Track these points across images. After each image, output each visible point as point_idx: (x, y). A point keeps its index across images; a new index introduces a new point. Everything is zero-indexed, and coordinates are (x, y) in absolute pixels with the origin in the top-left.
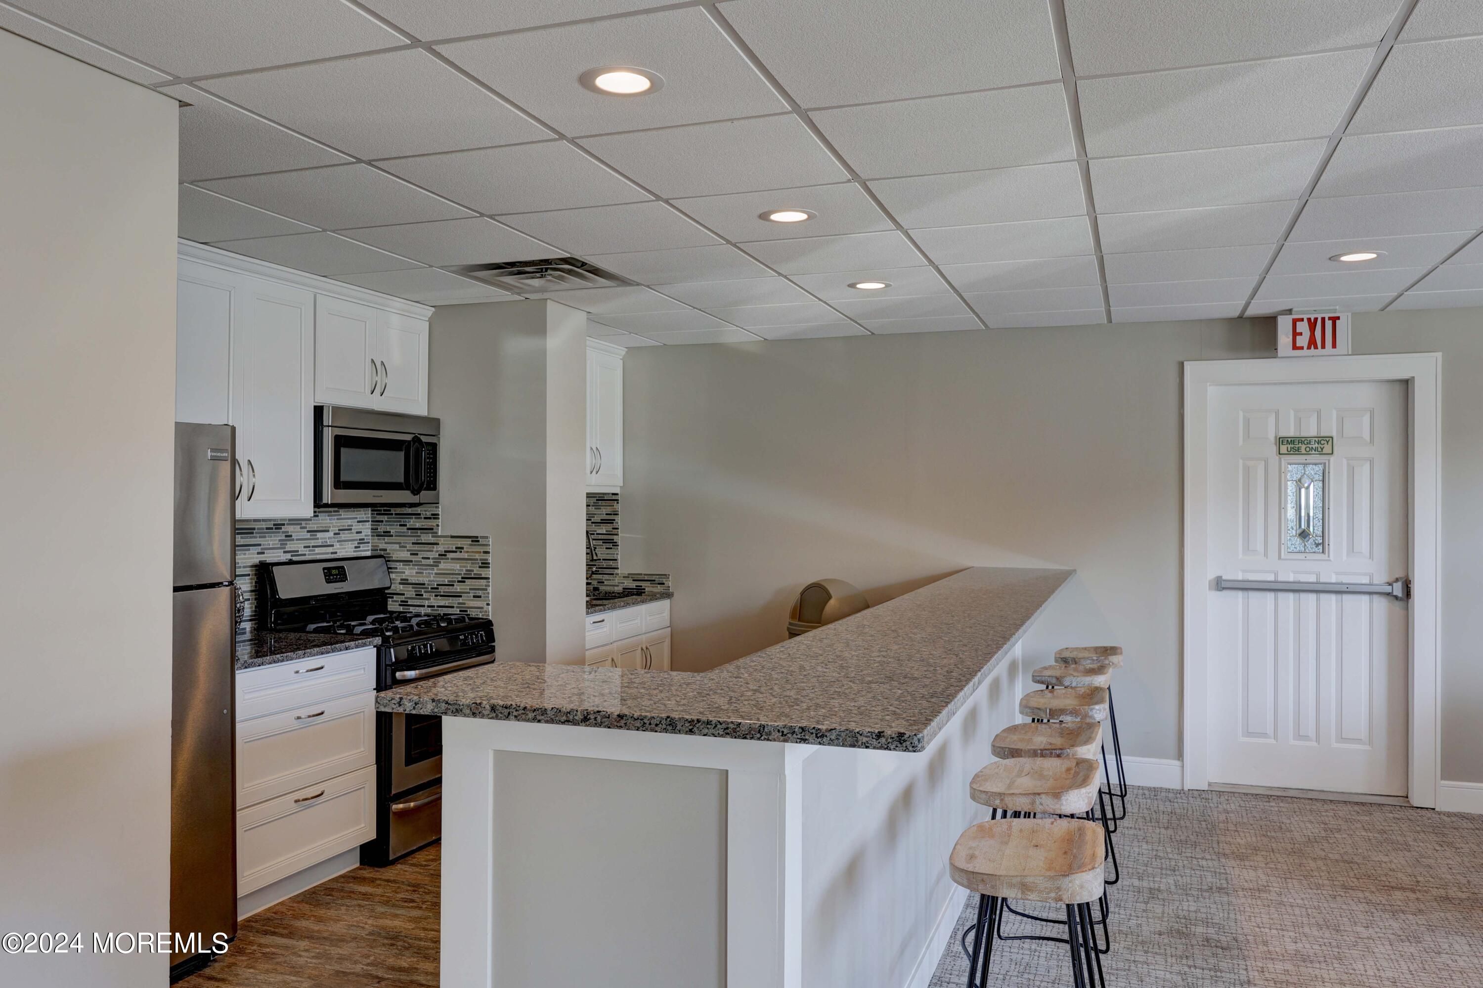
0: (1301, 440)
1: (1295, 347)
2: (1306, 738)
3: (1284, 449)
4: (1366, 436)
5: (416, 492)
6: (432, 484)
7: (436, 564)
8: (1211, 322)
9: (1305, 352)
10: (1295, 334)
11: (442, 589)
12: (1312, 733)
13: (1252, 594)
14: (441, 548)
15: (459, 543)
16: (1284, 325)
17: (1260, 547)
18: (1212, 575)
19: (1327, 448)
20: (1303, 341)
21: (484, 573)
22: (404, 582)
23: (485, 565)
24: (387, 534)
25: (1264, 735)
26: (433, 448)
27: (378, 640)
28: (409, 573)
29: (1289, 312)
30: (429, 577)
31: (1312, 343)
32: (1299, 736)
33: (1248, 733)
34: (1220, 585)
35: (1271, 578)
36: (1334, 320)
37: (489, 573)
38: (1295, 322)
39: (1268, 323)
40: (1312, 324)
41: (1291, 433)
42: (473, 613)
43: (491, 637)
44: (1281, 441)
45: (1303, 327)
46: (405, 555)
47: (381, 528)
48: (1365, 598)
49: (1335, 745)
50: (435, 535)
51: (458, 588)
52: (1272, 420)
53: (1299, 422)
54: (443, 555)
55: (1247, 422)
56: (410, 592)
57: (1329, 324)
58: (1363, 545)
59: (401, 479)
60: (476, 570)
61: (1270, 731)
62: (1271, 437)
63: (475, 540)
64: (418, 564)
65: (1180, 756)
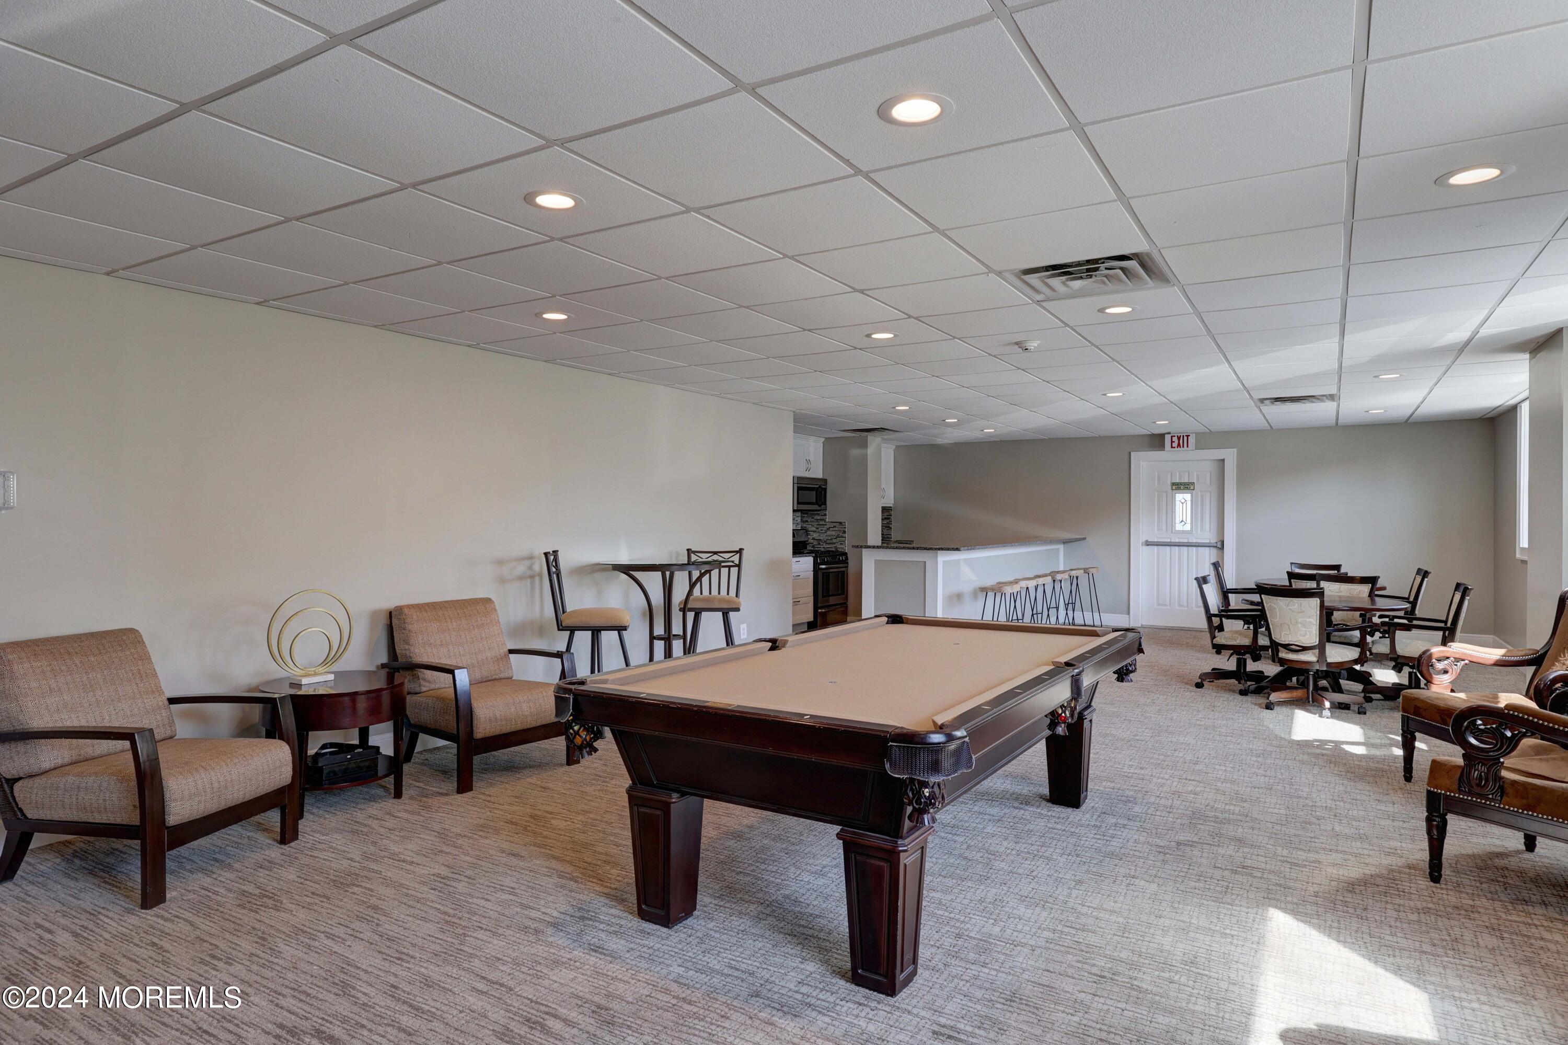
0: (1181, 484)
1: (1172, 447)
2: (1183, 606)
3: (1174, 487)
4: (1208, 482)
5: (820, 506)
6: (825, 503)
7: (826, 532)
8: (1142, 436)
9: (1176, 449)
10: (1172, 442)
11: (828, 542)
12: (1185, 604)
13: (1161, 547)
14: (828, 527)
15: (835, 524)
16: (1168, 438)
17: (1164, 528)
18: (1144, 540)
19: (1192, 488)
20: (1175, 445)
21: (844, 535)
22: (813, 539)
23: (844, 532)
24: (807, 521)
25: (1165, 605)
26: (825, 490)
27: (814, 555)
28: (815, 535)
29: (1169, 433)
30: (823, 537)
31: (1179, 445)
32: (1180, 606)
33: (1159, 605)
34: (1148, 544)
35: (1169, 540)
36: (1188, 436)
37: (846, 535)
38: (1172, 437)
39: (1162, 436)
40: (1179, 438)
41: (1178, 481)
42: (840, 550)
43: (847, 559)
44: (1173, 484)
45: (1175, 439)
46: (814, 529)
47: (804, 519)
48: (1207, 549)
49: (1195, 609)
50: (825, 521)
51: (834, 541)
52: (1169, 476)
53: (1180, 476)
54: (828, 529)
55: (1159, 476)
56: (815, 543)
57: (1185, 438)
58: (1207, 527)
59: (814, 501)
60: (841, 534)
61: (1168, 603)
62: (1169, 483)
63: (841, 523)
64: (819, 532)
65: (1129, 613)
